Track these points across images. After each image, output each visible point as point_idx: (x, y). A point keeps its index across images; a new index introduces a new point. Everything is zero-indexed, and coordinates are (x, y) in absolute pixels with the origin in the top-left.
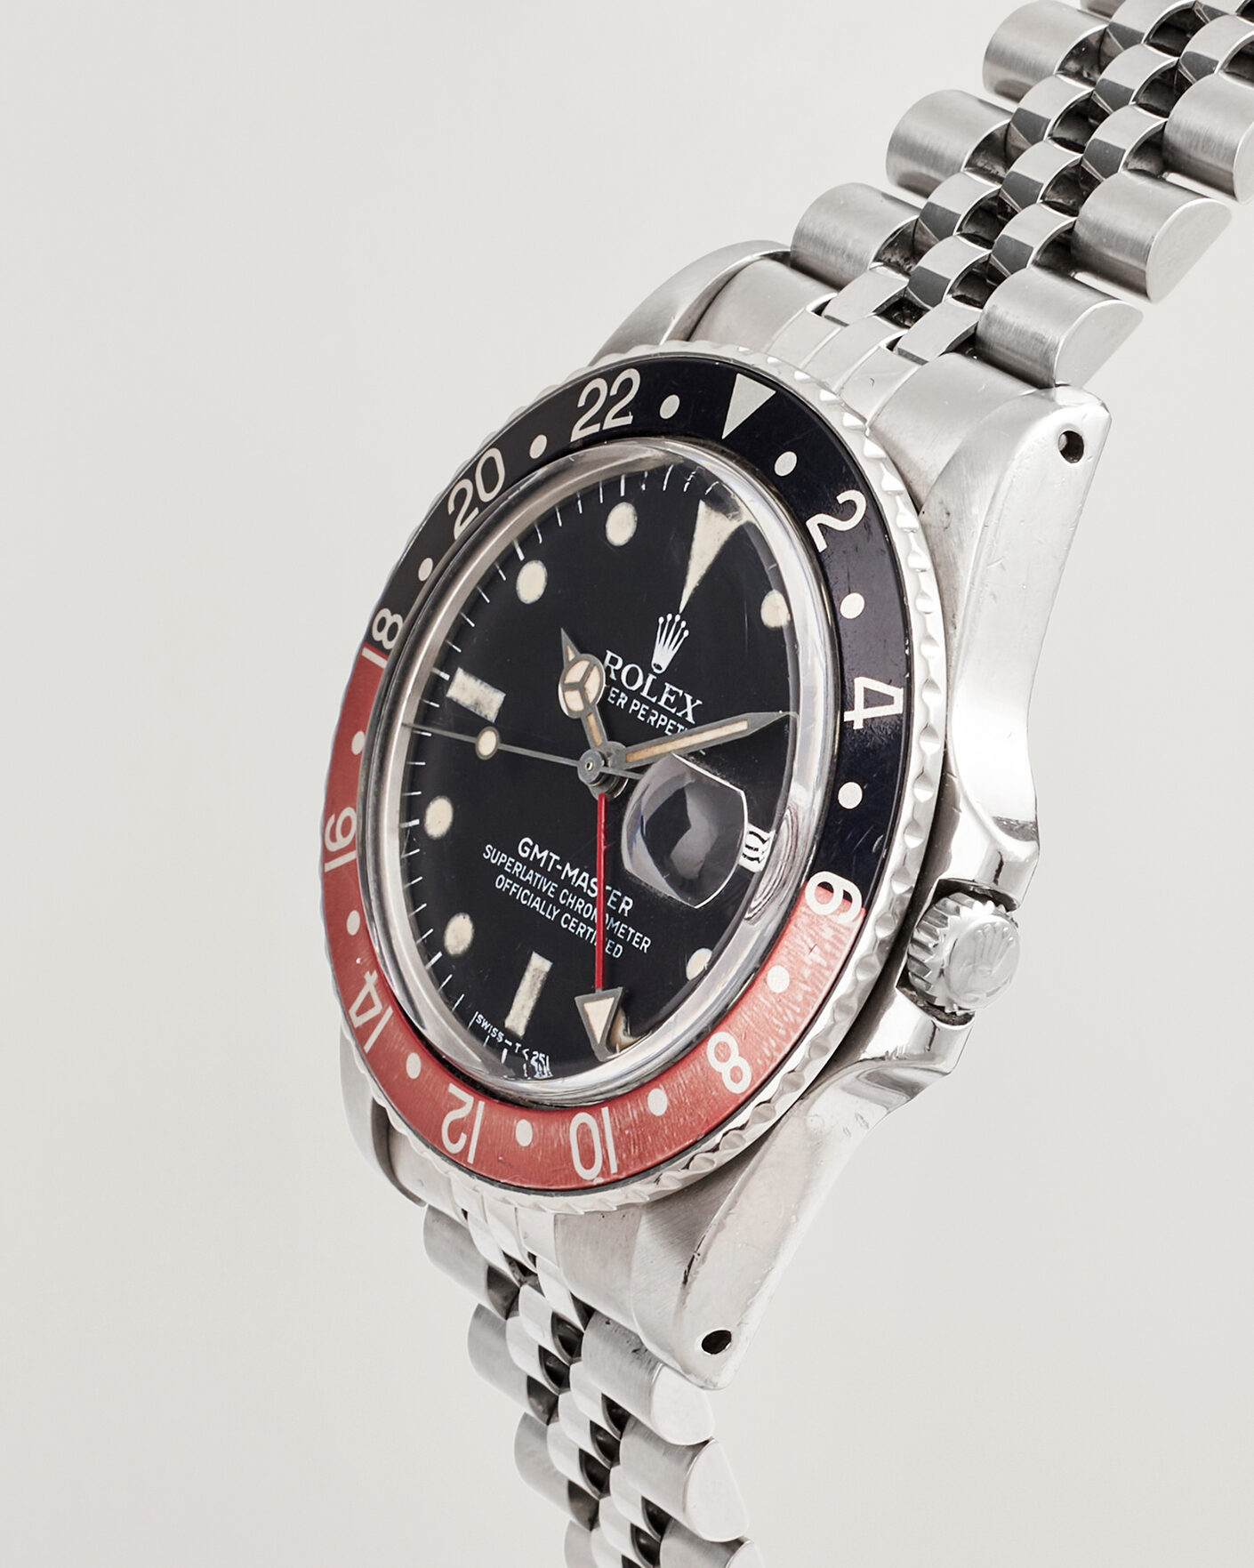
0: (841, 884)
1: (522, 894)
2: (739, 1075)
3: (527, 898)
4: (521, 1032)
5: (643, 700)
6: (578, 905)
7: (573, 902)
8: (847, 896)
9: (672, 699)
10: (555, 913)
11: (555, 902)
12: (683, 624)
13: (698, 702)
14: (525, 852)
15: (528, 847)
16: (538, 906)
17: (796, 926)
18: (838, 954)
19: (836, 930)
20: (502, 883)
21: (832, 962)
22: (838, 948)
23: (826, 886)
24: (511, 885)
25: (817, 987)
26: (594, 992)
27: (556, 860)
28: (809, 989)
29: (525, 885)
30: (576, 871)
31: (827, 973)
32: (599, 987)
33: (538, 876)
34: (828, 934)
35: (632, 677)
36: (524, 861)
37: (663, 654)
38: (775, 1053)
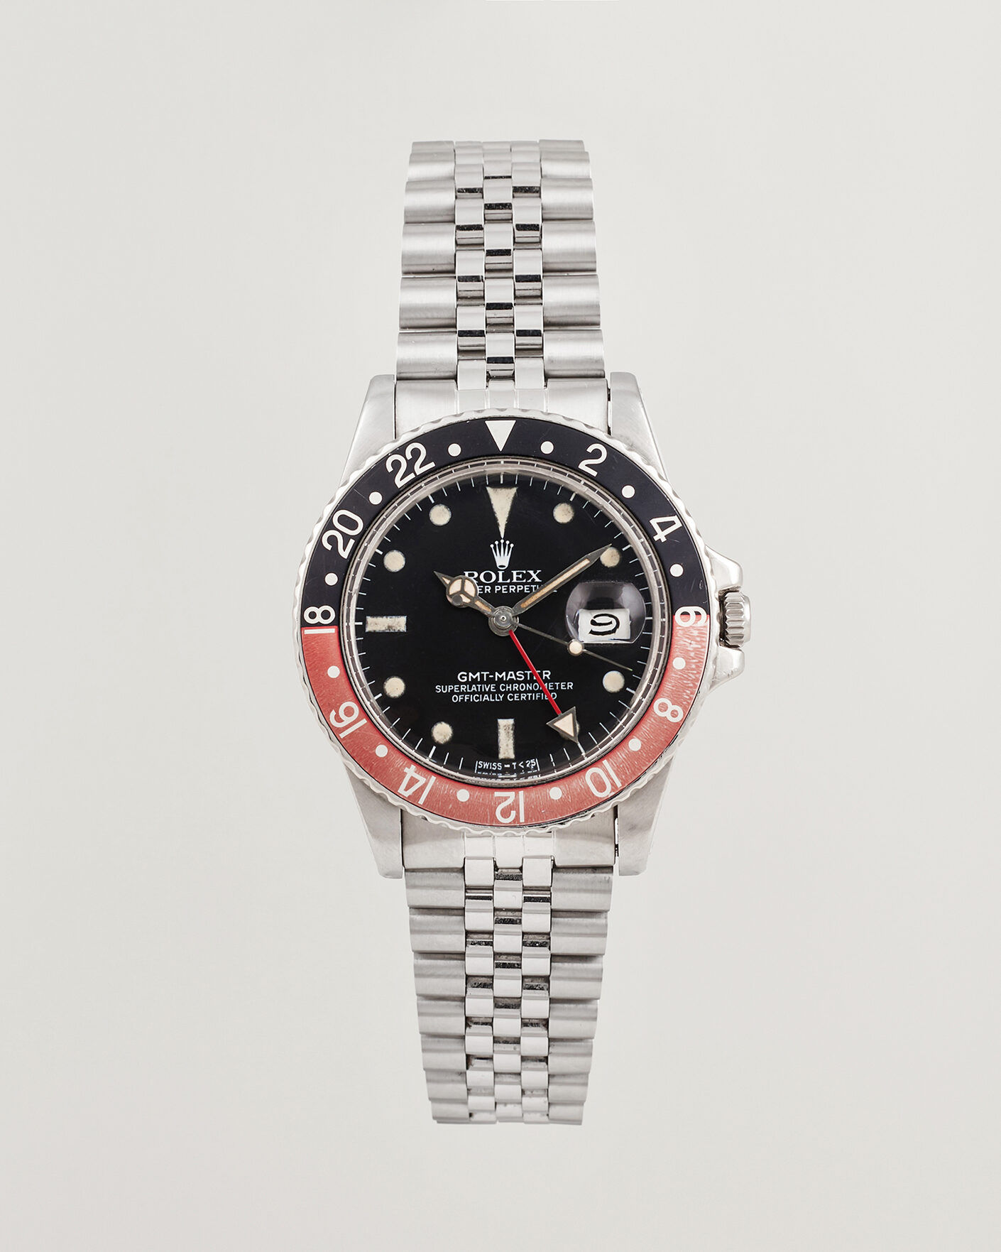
0: (691, 610)
1: (473, 698)
2: (676, 713)
3: (477, 698)
4: (512, 756)
5: (501, 584)
6: (514, 688)
7: (510, 687)
8: (698, 613)
9: (521, 576)
10: (501, 697)
11: (499, 692)
12: (508, 542)
13: (538, 571)
14: (464, 679)
15: (462, 676)
16: (488, 699)
17: (677, 636)
18: (704, 639)
19: (698, 630)
20: (456, 699)
21: (703, 644)
22: (703, 637)
23: (685, 614)
24: (464, 697)
25: (700, 658)
26: (557, 716)
27: (487, 675)
28: (697, 661)
29: (474, 693)
30: (504, 674)
31: (702, 650)
32: (559, 712)
33: (479, 686)
34: (695, 633)
35: (488, 577)
36: (465, 683)
37: (502, 559)
38: (691, 696)
